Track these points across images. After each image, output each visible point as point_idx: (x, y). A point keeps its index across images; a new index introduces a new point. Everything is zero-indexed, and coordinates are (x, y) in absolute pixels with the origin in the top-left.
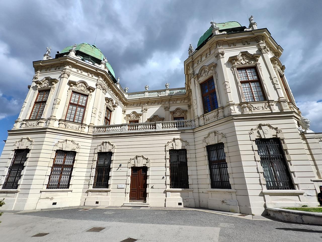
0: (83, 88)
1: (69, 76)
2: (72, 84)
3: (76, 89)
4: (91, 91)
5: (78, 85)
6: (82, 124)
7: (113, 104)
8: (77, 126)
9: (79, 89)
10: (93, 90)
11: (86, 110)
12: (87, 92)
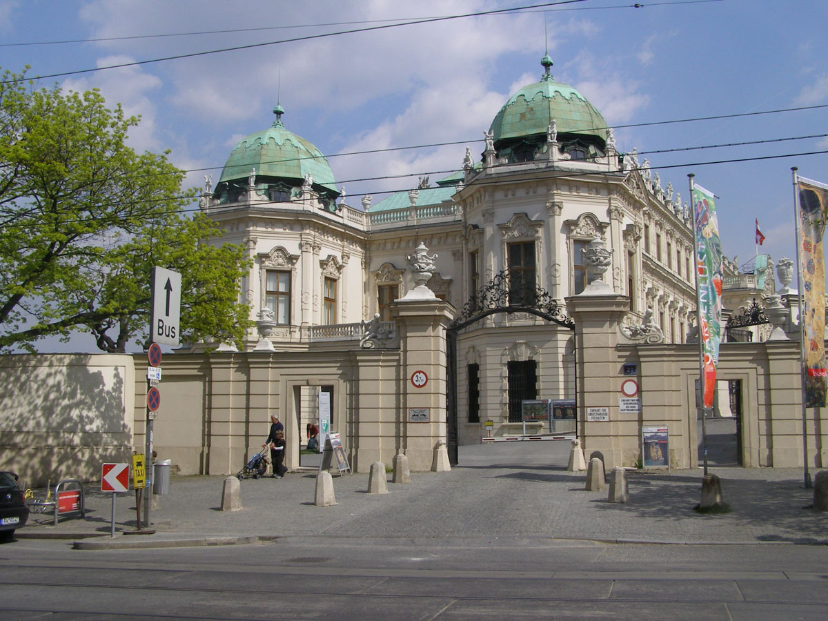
0: (281, 261)
1: (255, 243)
2: (264, 259)
3: (271, 265)
4: (294, 261)
5: (273, 257)
6: (289, 324)
7: (336, 265)
8: (284, 330)
9: (275, 263)
10: (296, 258)
11: (293, 299)
12: (287, 267)
